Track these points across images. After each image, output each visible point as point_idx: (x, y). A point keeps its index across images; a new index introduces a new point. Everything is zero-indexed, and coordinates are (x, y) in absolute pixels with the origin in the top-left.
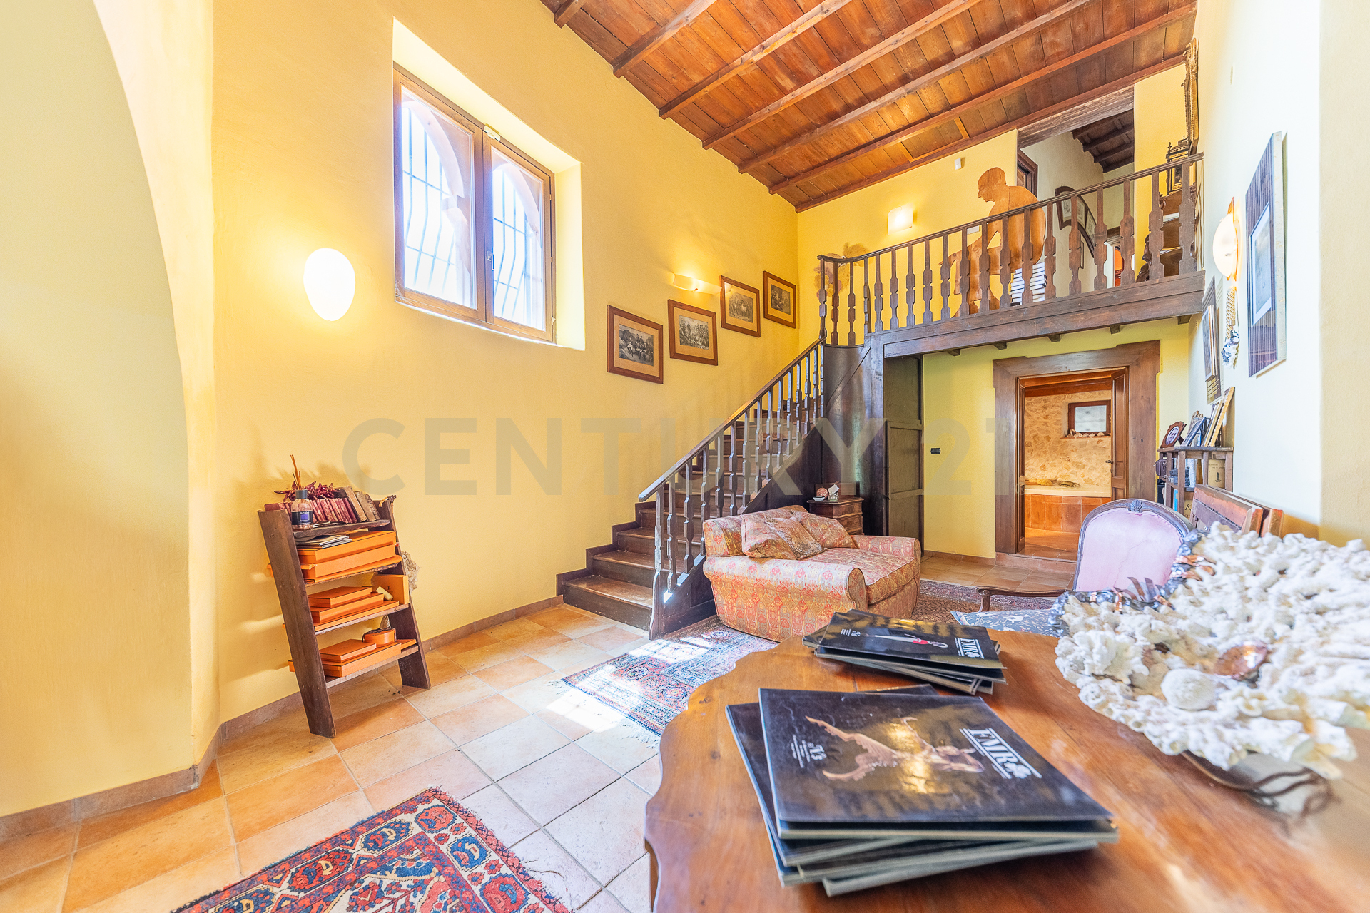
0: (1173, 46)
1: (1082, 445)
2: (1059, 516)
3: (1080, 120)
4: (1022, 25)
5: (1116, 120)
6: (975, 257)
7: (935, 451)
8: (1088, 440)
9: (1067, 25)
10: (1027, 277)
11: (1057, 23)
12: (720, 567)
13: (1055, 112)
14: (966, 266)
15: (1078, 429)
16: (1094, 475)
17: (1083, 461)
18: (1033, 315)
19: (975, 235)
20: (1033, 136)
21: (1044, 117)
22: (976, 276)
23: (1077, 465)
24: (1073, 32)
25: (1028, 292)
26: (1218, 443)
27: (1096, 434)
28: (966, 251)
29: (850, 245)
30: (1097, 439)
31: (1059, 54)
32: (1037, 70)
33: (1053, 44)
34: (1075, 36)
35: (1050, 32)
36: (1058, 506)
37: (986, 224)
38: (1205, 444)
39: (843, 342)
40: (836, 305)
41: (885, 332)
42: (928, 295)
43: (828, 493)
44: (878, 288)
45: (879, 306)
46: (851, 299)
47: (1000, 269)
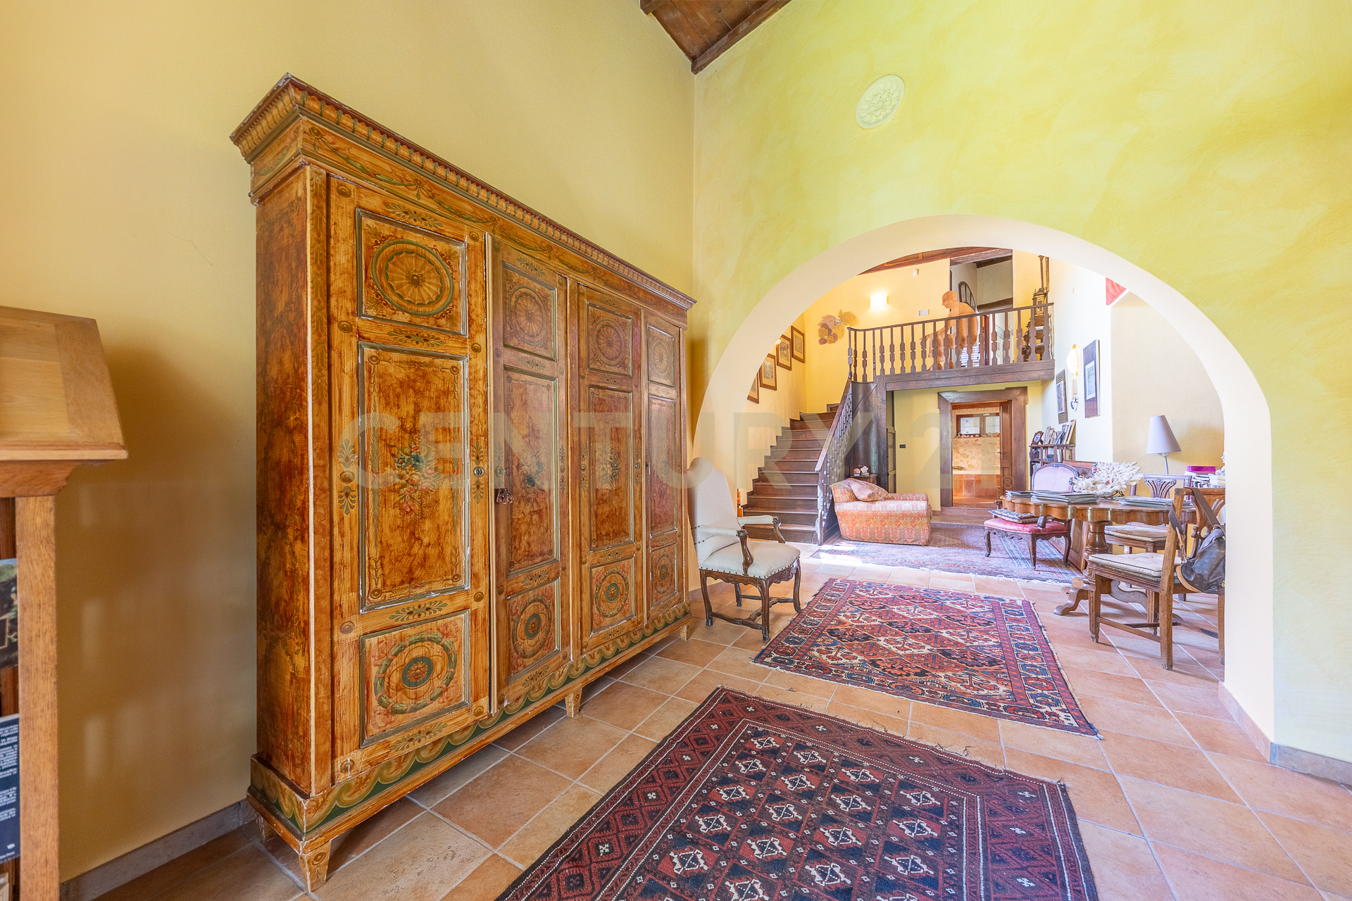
1: (966, 443)
2: (961, 487)
6: (941, 338)
7: (903, 446)
8: (970, 439)
12: (842, 508)
14: (935, 342)
15: (963, 432)
16: (974, 462)
17: (967, 453)
18: (973, 374)
19: (941, 325)
22: (942, 349)
23: (963, 455)
25: (970, 361)
26: (1070, 443)
27: (974, 435)
29: (843, 312)
30: (975, 439)
36: (960, 481)
37: (947, 320)
38: (1064, 443)
39: (860, 380)
40: (856, 357)
41: (886, 376)
42: (913, 356)
43: (860, 472)
44: (882, 349)
45: (882, 360)
46: (865, 354)
47: (955, 346)
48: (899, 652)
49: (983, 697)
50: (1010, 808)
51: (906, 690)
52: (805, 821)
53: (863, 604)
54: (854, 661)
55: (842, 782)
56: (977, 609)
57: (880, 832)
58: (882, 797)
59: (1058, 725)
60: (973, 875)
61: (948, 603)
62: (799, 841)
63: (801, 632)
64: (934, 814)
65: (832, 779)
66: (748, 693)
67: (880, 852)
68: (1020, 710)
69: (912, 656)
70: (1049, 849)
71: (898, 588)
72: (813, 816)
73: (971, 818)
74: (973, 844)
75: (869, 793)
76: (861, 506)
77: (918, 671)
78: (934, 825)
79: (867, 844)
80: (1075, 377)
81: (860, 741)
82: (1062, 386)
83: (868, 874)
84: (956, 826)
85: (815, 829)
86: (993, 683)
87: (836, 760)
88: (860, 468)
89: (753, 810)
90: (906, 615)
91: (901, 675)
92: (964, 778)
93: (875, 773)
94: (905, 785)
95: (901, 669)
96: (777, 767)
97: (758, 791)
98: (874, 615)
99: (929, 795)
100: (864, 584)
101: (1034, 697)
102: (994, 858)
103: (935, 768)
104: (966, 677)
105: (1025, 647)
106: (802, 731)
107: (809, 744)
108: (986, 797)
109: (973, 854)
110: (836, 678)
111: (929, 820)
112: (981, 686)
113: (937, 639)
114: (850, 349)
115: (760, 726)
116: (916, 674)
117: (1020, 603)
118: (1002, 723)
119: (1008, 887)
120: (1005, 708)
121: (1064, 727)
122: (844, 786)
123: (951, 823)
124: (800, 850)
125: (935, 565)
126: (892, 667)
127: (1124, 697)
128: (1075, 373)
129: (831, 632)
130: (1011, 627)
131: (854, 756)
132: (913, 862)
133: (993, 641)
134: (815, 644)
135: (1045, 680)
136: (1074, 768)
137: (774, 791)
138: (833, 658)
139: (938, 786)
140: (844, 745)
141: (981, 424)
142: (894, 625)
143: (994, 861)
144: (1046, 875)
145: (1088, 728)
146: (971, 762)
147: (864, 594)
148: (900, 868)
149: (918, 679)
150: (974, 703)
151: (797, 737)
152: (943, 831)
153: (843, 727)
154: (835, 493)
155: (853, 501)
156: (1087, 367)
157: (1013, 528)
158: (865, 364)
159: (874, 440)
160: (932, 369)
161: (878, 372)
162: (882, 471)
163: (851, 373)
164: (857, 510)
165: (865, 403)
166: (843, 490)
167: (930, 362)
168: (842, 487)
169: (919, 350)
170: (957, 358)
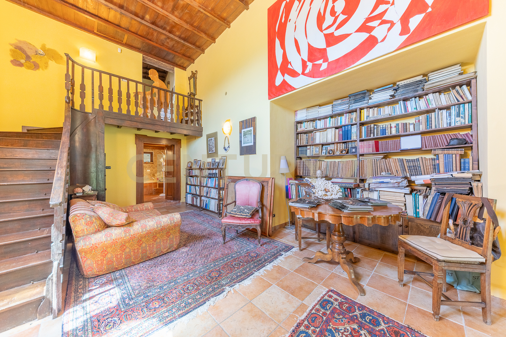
0: (185, 66)
3: (159, 66)
4: (166, 31)
5: (148, 66)
9: (174, 42)
11: (172, 39)
13: (155, 59)
20: (145, 60)
21: (152, 58)
24: (174, 45)
25: (166, 117)
28: (145, 93)
30: (148, 164)
31: (167, 46)
32: (159, 44)
33: (168, 43)
34: (173, 46)
35: (170, 40)
39: (77, 107)
40: (73, 85)
41: (105, 111)
42: (128, 103)
43: (83, 190)
44: (101, 89)
45: (101, 98)
46: (83, 87)
47: (156, 106)
76: (116, 233)
82: (213, 140)
88: (81, 187)
114: (67, 75)
128: (227, 133)
154: (75, 226)
155: (103, 229)
156: (243, 131)
157: (247, 222)
158: (83, 96)
159: (93, 163)
160: (142, 116)
161: (97, 107)
162: (100, 187)
163: (68, 97)
164: (109, 239)
165: (83, 129)
166: (88, 219)
167: (141, 111)
168: (87, 216)
169: (132, 99)
170: (159, 114)
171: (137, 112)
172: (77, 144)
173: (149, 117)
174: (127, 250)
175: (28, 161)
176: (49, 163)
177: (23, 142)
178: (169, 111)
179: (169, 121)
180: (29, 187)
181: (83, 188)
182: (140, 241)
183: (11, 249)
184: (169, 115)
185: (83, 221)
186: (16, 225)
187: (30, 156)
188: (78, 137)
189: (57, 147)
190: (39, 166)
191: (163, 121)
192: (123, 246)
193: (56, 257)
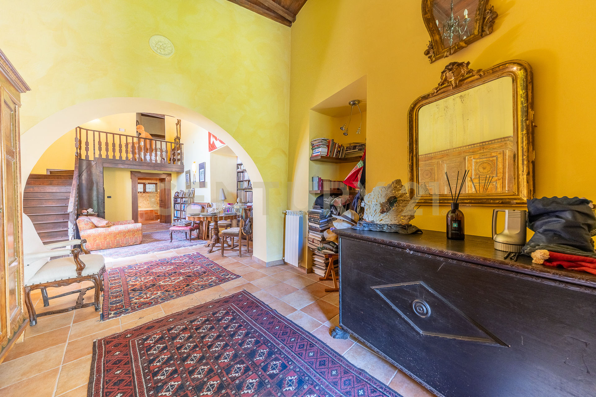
6: (136, 146)
7: (109, 197)
10: (151, 155)
14: (133, 147)
18: (152, 165)
19: (136, 140)
22: (137, 151)
26: (193, 196)
27: (141, 192)
28: (133, 143)
30: (141, 194)
39: (83, 157)
40: (80, 144)
41: (103, 159)
42: (121, 151)
43: (88, 212)
44: (100, 143)
45: (100, 149)
46: (87, 143)
47: (143, 151)
48: (172, 283)
49: (211, 282)
50: (240, 301)
51: (187, 293)
52: (197, 343)
53: (136, 274)
54: (158, 294)
55: (197, 326)
56: (185, 260)
57: (220, 328)
58: (211, 320)
59: (233, 279)
60: (246, 318)
61: (173, 261)
62: (201, 348)
63: (116, 297)
64: (227, 314)
65: (192, 328)
66: (118, 332)
67: (224, 331)
68: (222, 280)
69: (178, 282)
70: (253, 303)
71: (146, 263)
72: (198, 340)
73: (235, 308)
74: (240, 313)
75: (207, 322)
76: (100, 230)
77: (186, 285)
78: (230, 316)
79: (220, 332)
80: (195, 173)
81: (189, 313)
82: (189, 176)
83: (227, 337)
84: (234, 312)
85: (202, 342)
86: (210, 277)
87: (188, 323)
88: (86, 210)
89: (176, 357)
90: (161, 271)
91: (181, 289)
92: (225, 302)
93: (203, 317)
94: (214, 314)
95: (179, 288)
96: (169, 341)
97: (170, 351)
98: (148, 276)
99: (222, 311)
100: (126, 267)
101: (222, 275)
102: (246, 312)
103: (217, 305)
104: (202, 280)
105: (209, 265)
106: (165, 325)
107: (172, 327)
108: (234, 302)
109: (242, 314)
110: (157, 303)
111: (227, 316)
112: (208, 280)
113: (181, 274)
114: (76, 138)
115: (143, 337)
116: (186, 286)
117: (196, 254)
118: (221, 285)
119: (253, 314)
120: (219, 281)
121: (234, 279)
122: (198, 327)
123: (232, 312)
124: (204, 349)
125: (153, 250)
126: (176, 289)
127: (238, 267)
128: (194, 171)
129: (133, 290)
130: (200, 261)
131: (192, 318)
132: (233, 326)
133: (199, 267)
134: (130, 298)
135: (221, 270)
136: (243, 285)
137: (176, 346)
138: (147, 298)
139: (222, 308)
140: (185, 318)
141: (144, 187)
142: (159, 276)
143: (247, 312)
144: (256, 307)
145: (238, 276)
146: (223, 298)
147: (132, 271)
148: (232, 329)
149: (188, 287)
150: (210, 285)
151: (165, 328)
152: (233, 316)
153: (179, 314)
154: (79, 225)
155: (94, 228)
156: (200, 170)
157: (182, 228)
158: (87, 149)
159: (95, 193)
160: (131, 160)
161: (97, 156)
162: (100, 211)
163: (77, 153)
164: (97, 232)
165: (87, 172)
166: (86, 222)
167: (130, 156)
168: (85, 221)
169: (124, 149)
170: (145, 157)
171: (127, 157)
172: (84, 182)
173: (137, 160)
174: (108, 240)
175: (54, 194)
176: (66, 194)
177: (49, 182)
178: (153, 154)
179: (154, 162)
180: (55, 208)
181: (88, 210)
182: (115, 236)
183: (50, 234)
184: (153, 158)
185: (83, 223)
186: (51, 225)
187: (54, 191)
188: (84, 176)
189: (70, 184)
190: (60, 196)
191: (149, 163)
192: (105, 238)
193: (71, 235)
